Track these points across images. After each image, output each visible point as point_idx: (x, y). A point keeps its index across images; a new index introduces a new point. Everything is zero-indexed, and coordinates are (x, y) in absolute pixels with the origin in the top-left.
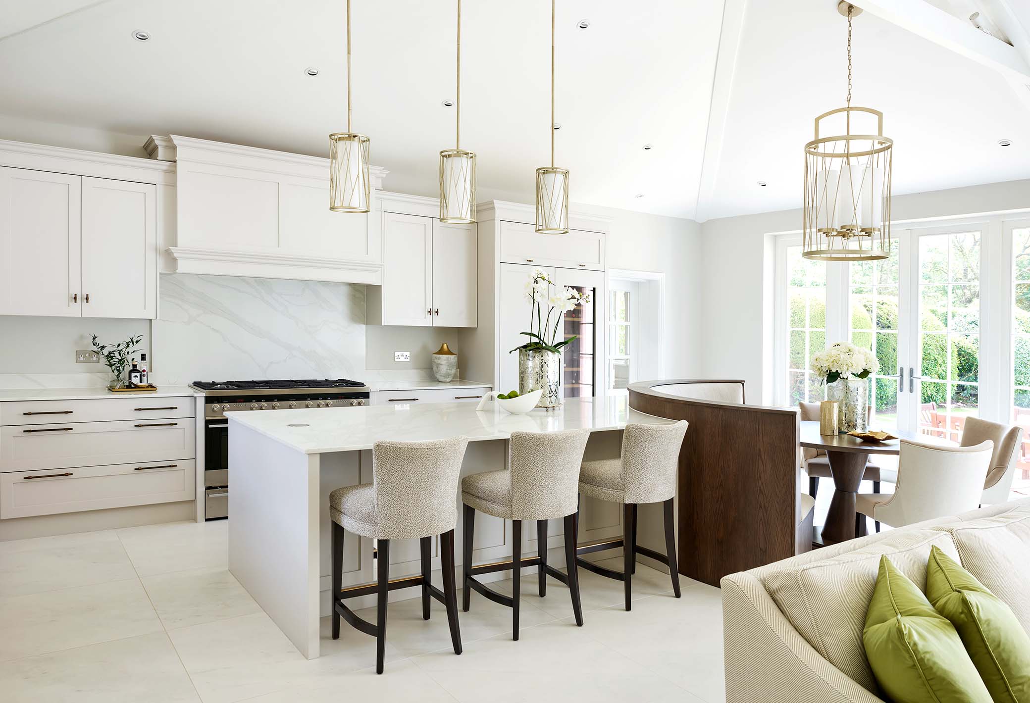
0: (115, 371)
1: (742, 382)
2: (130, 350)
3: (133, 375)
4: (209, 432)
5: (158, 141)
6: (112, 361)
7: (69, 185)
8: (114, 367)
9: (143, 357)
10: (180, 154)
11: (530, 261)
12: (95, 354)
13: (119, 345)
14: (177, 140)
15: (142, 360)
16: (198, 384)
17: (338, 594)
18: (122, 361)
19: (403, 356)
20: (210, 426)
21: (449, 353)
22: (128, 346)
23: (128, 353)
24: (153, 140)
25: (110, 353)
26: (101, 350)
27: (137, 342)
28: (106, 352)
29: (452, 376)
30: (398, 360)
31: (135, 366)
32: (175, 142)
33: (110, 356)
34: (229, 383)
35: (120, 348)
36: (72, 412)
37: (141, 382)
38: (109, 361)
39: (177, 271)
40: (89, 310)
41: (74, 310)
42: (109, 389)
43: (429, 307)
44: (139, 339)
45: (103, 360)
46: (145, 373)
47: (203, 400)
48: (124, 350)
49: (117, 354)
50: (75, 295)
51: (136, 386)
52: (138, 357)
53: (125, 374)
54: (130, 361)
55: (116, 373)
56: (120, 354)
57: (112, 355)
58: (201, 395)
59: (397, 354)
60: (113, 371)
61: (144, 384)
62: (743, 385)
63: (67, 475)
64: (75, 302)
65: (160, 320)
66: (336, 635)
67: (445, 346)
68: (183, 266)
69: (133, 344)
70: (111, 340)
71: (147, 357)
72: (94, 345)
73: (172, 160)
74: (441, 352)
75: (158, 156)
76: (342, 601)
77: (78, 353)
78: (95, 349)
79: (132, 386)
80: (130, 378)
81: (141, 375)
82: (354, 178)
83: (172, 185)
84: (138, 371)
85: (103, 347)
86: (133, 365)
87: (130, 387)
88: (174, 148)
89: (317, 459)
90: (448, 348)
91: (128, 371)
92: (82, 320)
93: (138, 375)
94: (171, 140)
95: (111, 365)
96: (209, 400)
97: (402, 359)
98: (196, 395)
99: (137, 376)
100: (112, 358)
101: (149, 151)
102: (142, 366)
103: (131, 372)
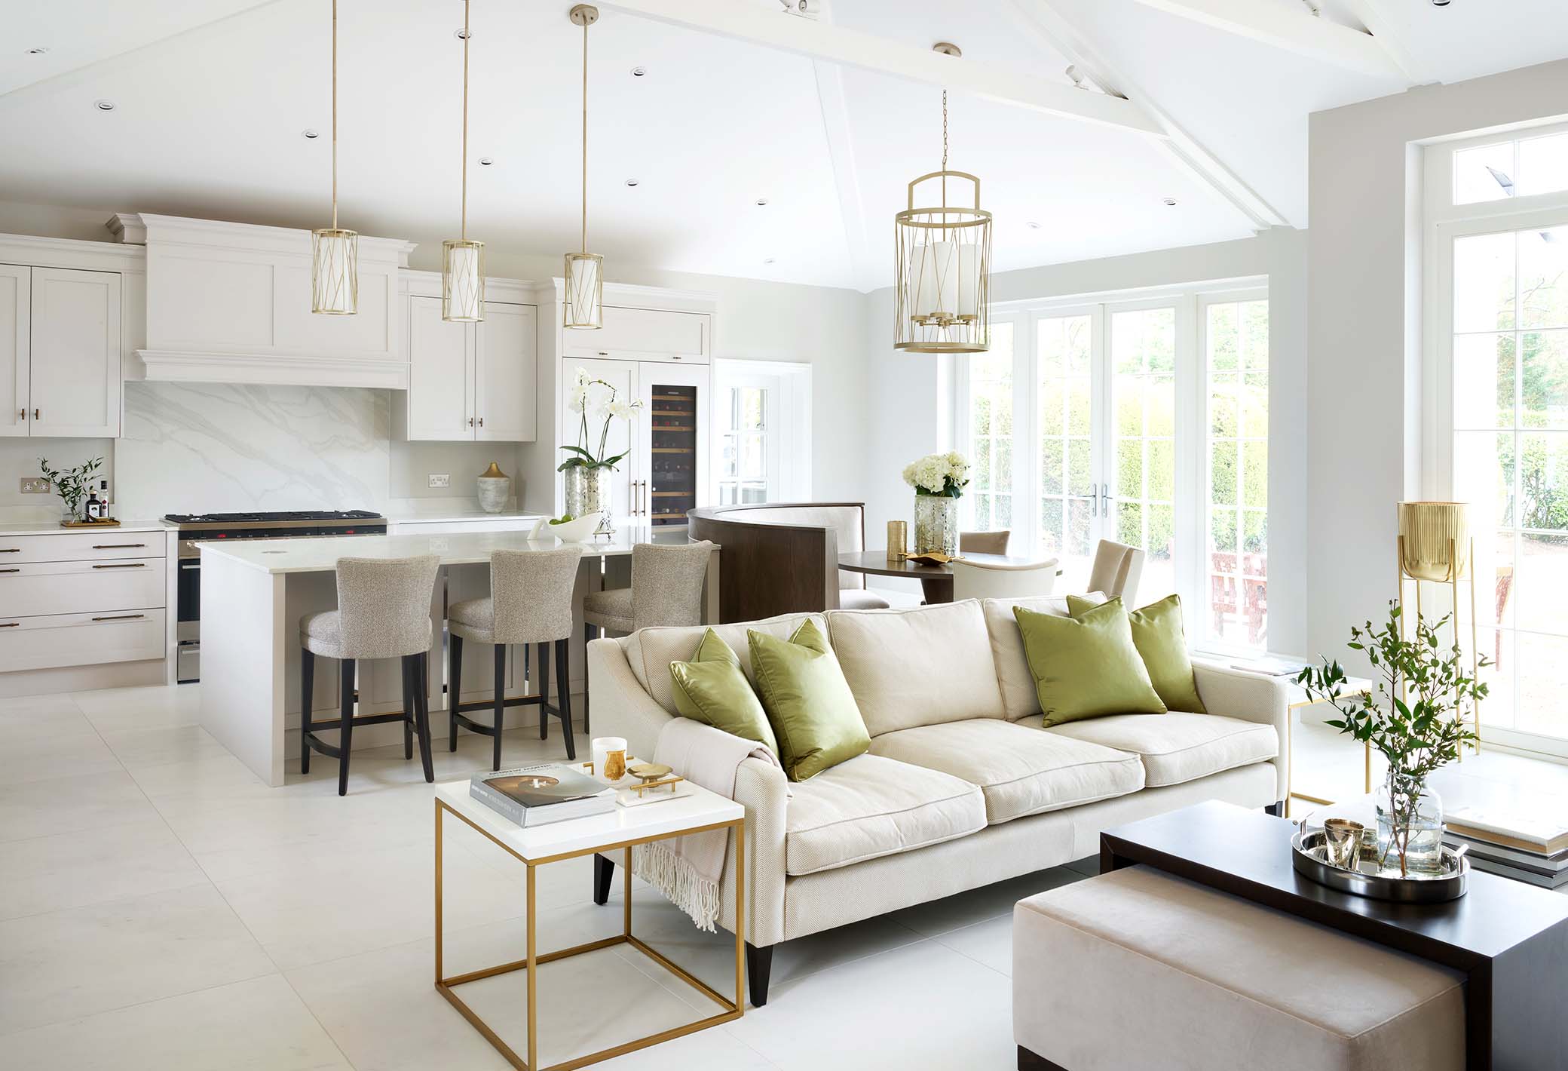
0: (70, 502)
1: (861, 505)
2: (88, 475)
3: (91, 507)
4: (182, 574)
5: (124, 219)
6: (65, 490)
7: (16, 278)
8: (67, 498)
9: (104, 485)
10: (151, 236)
11: (603, 354)
12: (44, 482)
13: (74, 470)
14: (147, 218)
15: (102, 488)
16: (171, 518)
17: (308, 727)
18: (77, 490)
19: (441, 480)
20: (184, 567)
21: (500, 474)
22: (85, 472)
23: (85, 480)
24: (118, 219)
25: (63, 480)
26: (52, 477)
27: (96, 466)
28: (58, 479)
29: (503, 505)
30: (434, 485)
31: (93, 496)
32: (145, 222)
33: (63, 484)
34: (209, 516)
35: (75, 474)
36: (18, 550)
37: (100, 516)
38: (62, 490)
39: (146, 379)
40: (41, 429)
41: (20, 430)
42: (62, 525)
43: (470, 416)
44: (98, 462)
45: (55, 490)
46: (106, 505)
47: (176, 535)
48: (80, 476)
49: (71, 481)
50: (23, 410)
51: (95, 520)
52: (97, 485)
53: (81, 506)
54: (87, 489)
55: (70, 504)
56: (75, 482)
57: (66, 483)
58: (175, 529)
59: (432, 477)
60: (67, 503)
61: (106, 516)
62: (862, 508)
63: (12, 625)
64: (23, 419)
65: (125, 438)
66: (305, 770)
67: (494, 466)
68: (153, 374)
69: (91, 468)
70: (64, 464)
71: (108, 485)
72: (44, 471)
73: (140, 243)
74: (489, 474)
75: (123, 239)
76: (312, 733)
77: (24, 481)
78: (45, 475)
79: (90, 520)
80: (88, 511)
81: (100, 507)
82: (338, 277)
83: (142, 272)
84: (97, 502)
85: (55, 473)
86: (91, 495)
87: (88, 522)
88: (144, 228)
89: (283, 579)
90: (497, 467)
91: (85, 502)
92: (30, 441)
93: (97, 506)
94: (140, 219)
95: (64, 496)
96: (183, 536)
97: (439, 484)
98: (167, 529)
99: (96, 509)
100: (65, 486)
101: (113, 232)
102: (103, 496)
103: (88, 503)
